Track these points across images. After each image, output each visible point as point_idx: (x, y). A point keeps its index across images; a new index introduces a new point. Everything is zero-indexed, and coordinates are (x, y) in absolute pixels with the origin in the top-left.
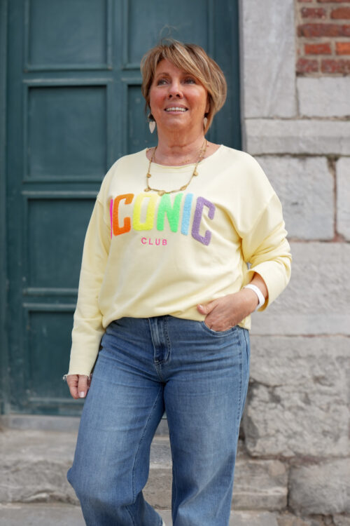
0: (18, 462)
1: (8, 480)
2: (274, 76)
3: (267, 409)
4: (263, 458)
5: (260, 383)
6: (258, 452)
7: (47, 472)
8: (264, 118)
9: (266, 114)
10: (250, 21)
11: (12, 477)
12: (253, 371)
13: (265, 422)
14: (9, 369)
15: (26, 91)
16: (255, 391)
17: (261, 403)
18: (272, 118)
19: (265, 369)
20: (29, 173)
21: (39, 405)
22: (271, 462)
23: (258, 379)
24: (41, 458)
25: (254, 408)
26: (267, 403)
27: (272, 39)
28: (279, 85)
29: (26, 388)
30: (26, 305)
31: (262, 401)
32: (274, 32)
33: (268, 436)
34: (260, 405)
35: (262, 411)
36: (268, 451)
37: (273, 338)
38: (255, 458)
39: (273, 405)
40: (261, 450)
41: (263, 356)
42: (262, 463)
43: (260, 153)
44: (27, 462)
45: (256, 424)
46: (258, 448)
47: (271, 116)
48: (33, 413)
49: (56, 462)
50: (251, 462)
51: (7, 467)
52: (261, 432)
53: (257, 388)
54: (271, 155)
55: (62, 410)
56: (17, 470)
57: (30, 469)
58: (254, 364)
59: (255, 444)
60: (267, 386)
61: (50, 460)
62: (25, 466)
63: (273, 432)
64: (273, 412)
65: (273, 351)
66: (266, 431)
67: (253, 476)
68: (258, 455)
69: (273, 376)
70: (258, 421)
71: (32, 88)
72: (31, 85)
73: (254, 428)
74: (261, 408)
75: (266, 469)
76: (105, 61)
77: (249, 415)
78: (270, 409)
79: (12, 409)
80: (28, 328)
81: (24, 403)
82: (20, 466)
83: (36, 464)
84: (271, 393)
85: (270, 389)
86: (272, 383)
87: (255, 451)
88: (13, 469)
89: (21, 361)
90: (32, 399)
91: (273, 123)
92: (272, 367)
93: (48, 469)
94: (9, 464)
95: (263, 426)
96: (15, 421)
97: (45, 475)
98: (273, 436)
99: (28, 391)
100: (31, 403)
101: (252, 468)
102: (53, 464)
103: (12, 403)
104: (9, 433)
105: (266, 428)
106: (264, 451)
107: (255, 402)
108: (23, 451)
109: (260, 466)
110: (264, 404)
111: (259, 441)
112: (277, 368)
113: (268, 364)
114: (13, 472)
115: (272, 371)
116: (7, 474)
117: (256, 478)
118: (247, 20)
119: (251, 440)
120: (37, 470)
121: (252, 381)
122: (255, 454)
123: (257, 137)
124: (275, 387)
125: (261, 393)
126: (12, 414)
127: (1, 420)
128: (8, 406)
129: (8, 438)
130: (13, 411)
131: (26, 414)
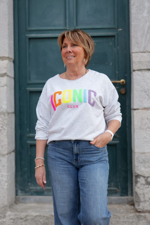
0: (27, 216)
2: (146, 32)
3: (144, 188)
4: (143, 212)
5: (141, 176)
6: (141, 209)
7: (41, 220)
8: (141, 52)
9: (142, 50)
10: (135, 6)
11: (24, 223)
12: (137, 170)
13: (144, 194)
14: (20, 173)
15: (27, 40)
16: (138, 180)
17: (141, 185)
18: (145, 52)
19: (143, 169)
20: (30, 79)
21: (35, 190)
22: (147, 214)
23: (140, 174)
24: (38, 214)
25: (138, 188)
26: (144, 185)
27: (145, 14)
28: (148, 36)
29: (28, 182)
30: (28, 142)
31: (142, 184)
32: (146, 11)
33: (145, 201)
34: (141, 186)
35: (142, 189)
36: (145, 209)
37: (146, 154)
38: (139, 212)
39: (147, 186)
40: (142, 208)
41: (142, 163)
42: (143, 214)
43: (139, 69)
44: (31, 216)
45: (140, 196)
46: (141, 207)
47: (144, 51)
48: (32, 195)
49: (45, 215)
50: (138, 214)
51: (21, 219)
52: (142, 199)
53: (139, 178)
54: (144, 70)
55: (46, 193)
56: (27, 220)
57: (33, 219)
58: (137, 167)
59: (139, 205)
60: (144, 177)
61: (42, 214)
62: (30, 218)
63: (148, 199)
64: (147, 189)
65: (146, 160)
66: (144, 199)
67: (139, 221)
68: (141, 210)
69: (147, 172)
70: (140, 194)
71: (30, 39)
72: (30, 37)
73: (139, 197)
74: (142, 188)
75: (145, 217)
76: (66, 25)
77: (136, 191)
78: (146, 188)
80: (30, 153)
81: (27, 190)
82: (28, 218)
83: (36, 216)
84: (146, 180)
85: (146, 178)
86: (146, 176)
87: (139, 209)
88: (25, 220)
89: (26, 169)
90: (31, 188)
91: (145, 55)
92: (146, 168)
93: (41, 219)
94: (22, 217)
95: (142, 196)
96: (23, 199)
97: (40, 222)
98: (148, 201)
99: (29, 184)
100: (31, 189)
101: (138, 217)
102: (44, 217)
103: (21, 190)
104: (20, 205)
105: (144, 197)
106: (144, 209)
107: (139, 185)
108: (29, 211)
109: (142, 216)
110: (143, 186)
111: (141, 204)
112: (148, 168)
113: (144, 166)
114: (25, 221)
115: (146, 170)
116: (21, 222)
117: (141, 222)
118: (133, 6)
119: (138, 203)
120: (36, 220)
121: (137, 174)
122: (139, 210)
123: (138, 62)
124: (148, 177)
125: (142, 180)
126: (21, 195)
127: (16, 198)
128: (19, 191)
129: (20, 206)
130: (22, 194)
131: (28, 195)
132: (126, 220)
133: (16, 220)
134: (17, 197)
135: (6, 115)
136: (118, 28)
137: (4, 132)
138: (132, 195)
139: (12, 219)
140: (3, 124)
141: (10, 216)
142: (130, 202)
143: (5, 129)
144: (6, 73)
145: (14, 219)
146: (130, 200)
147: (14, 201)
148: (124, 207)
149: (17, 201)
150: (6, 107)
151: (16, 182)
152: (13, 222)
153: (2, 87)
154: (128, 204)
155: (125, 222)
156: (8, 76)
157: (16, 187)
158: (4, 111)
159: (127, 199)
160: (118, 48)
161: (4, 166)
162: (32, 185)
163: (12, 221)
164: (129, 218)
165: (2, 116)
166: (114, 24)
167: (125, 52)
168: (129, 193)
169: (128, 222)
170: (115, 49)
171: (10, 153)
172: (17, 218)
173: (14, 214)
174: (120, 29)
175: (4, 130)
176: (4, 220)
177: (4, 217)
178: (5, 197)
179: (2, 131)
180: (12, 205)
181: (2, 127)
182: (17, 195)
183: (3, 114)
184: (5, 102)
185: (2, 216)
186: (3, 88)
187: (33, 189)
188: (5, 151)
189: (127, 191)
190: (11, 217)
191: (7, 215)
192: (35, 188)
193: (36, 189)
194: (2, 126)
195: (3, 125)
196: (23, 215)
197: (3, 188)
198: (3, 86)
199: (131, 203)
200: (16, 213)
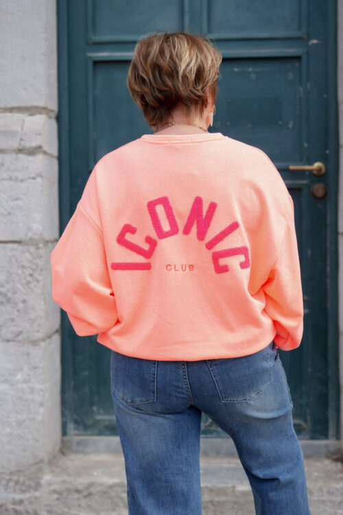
0: (91, 485)
1: (79, 506)
11: (84, 502)
14: (73, 384)
15: (90, 67)
21: (107, 423)
29: (92, 404)
44: (101, 485)
48: (100, 433)
51: (78, 491)
56: (90, 495)
57: (105, 493)
62: (98, 489)
71: (97, 63)
72: (96, 59)
79: (76, 429)
81: (89, 422)
82: (93, 490)
83: (111, 487)
88: (85, 493)
89: (86, 373)
90: (99, 417)
94: (80, 487)
96: (79, 443)
99: (95, 408)
100: (98, 421)
103: (76, 422)
104: (72, 457)
108: (95, 474)
114: (85, 497)
116: (78, 499)
120: (113, 494)
126: (75, 435)
127: (63, 442)
128: (71, 426)
129: (74, 461)
130: (76, 432)
131: (92, 435)
132: (324, 498)
133: (65, 494)
134: (66, 438)
135: (41, 245)
136: (309, 38)
137: (35, 286)
138: (338, 437)
139: (55, 491)
140: (34, 267)
141: (50, 484)
142: (333, 454)
143: (38, 281)
144: (40, 147)
145: (60, 493)
146: (332, 449)
147: (58, 447)
148: (318, 464)
149: (65, 449)
150: (41, 228)
151: (64, 403)
152: (58, 499)
153: (30, 180)
154: (328, 457)
155: (324, 502)
156: (45, 153)
157: (63, 414)
158: (36, 237)
159: (326, 446)
160: (309, 85)
161: (35, 368)
162: (101, 411)
163: (56, 496)
164: (333, 493)
165: (32, 249)
166: (300, 28)
167: (325, 96)
168: (331, 431)
169: (330, 501)
170: (301, 89)
171: (49, 337)
172: (68, 490)
173: (59, 479)
174: (315, 41)
175: (35, 283)
176: (37, 494)
177: (38, 486)
178: (38, 441)
179: (32, 285)
180: (55, 457)
181: (31, 275)
182: (64, 433)
183: (33, 245)
184: (38, 216)
185: (32, 484)
186: (33, 181)
187: (104, 420)
188: (38, 331)
189: (327, 429)
190: (53, 487)
191: (43, 481)
192: (107, 417)
193: (109, 421)
194: (31, 272)
195: (33, 270)
196: (82, 481)
197: (34, 419)
198: (34, 178)
199: (335, 457)
200: (66, 478)
